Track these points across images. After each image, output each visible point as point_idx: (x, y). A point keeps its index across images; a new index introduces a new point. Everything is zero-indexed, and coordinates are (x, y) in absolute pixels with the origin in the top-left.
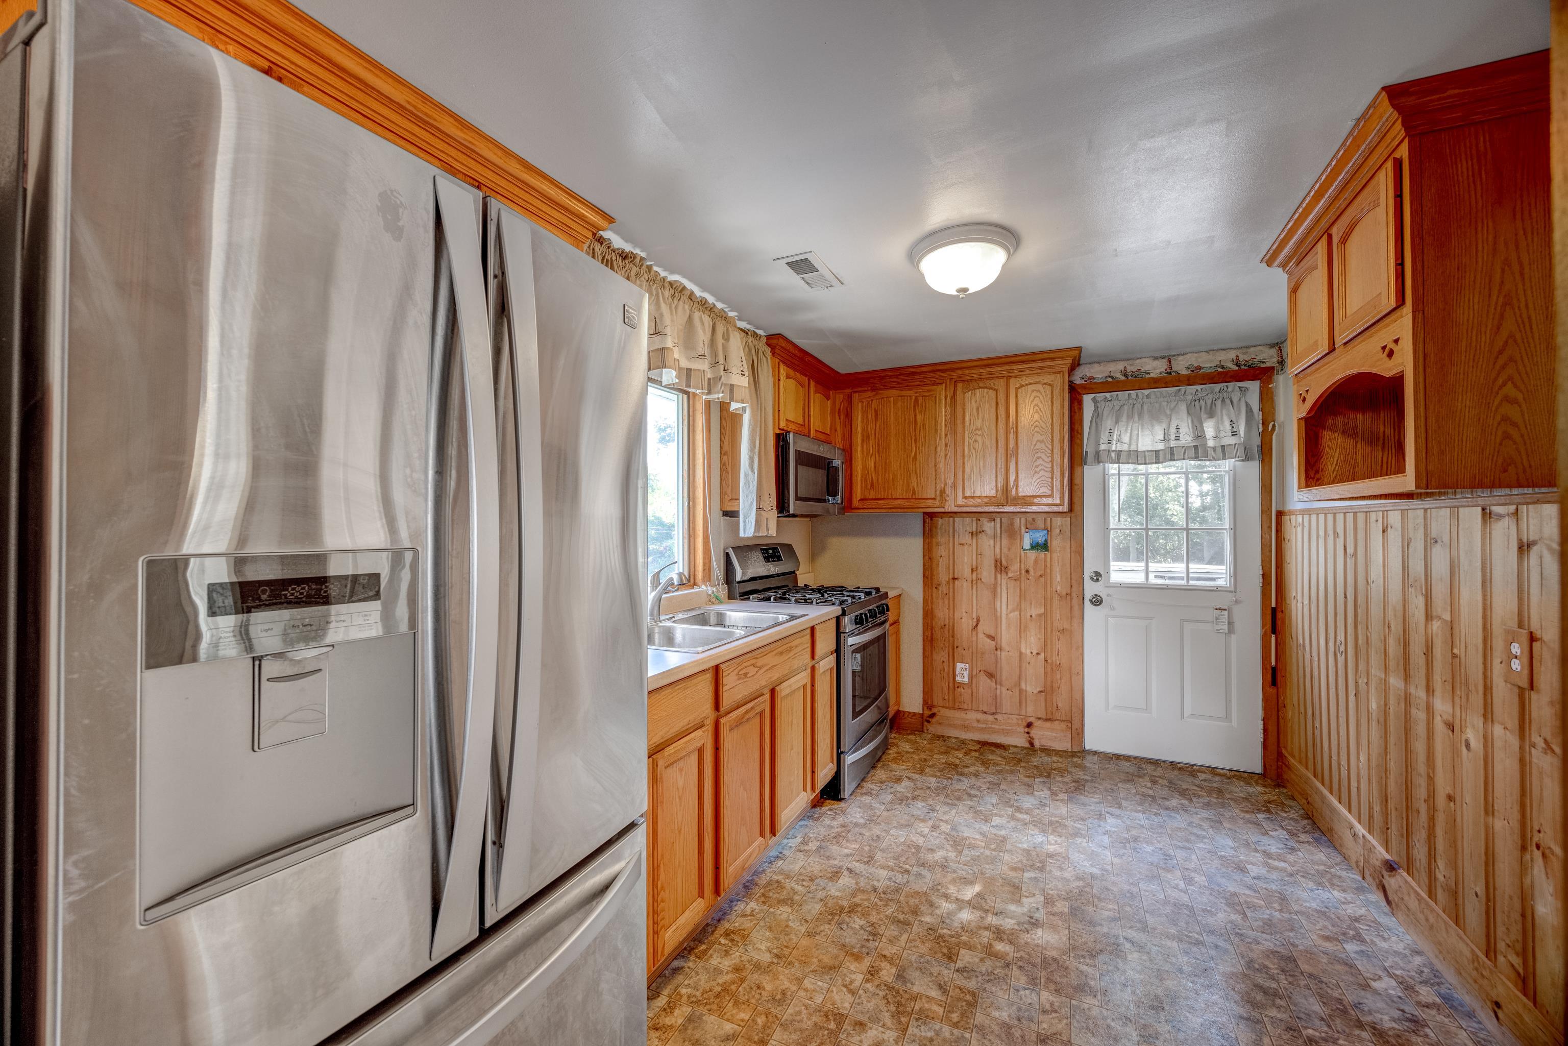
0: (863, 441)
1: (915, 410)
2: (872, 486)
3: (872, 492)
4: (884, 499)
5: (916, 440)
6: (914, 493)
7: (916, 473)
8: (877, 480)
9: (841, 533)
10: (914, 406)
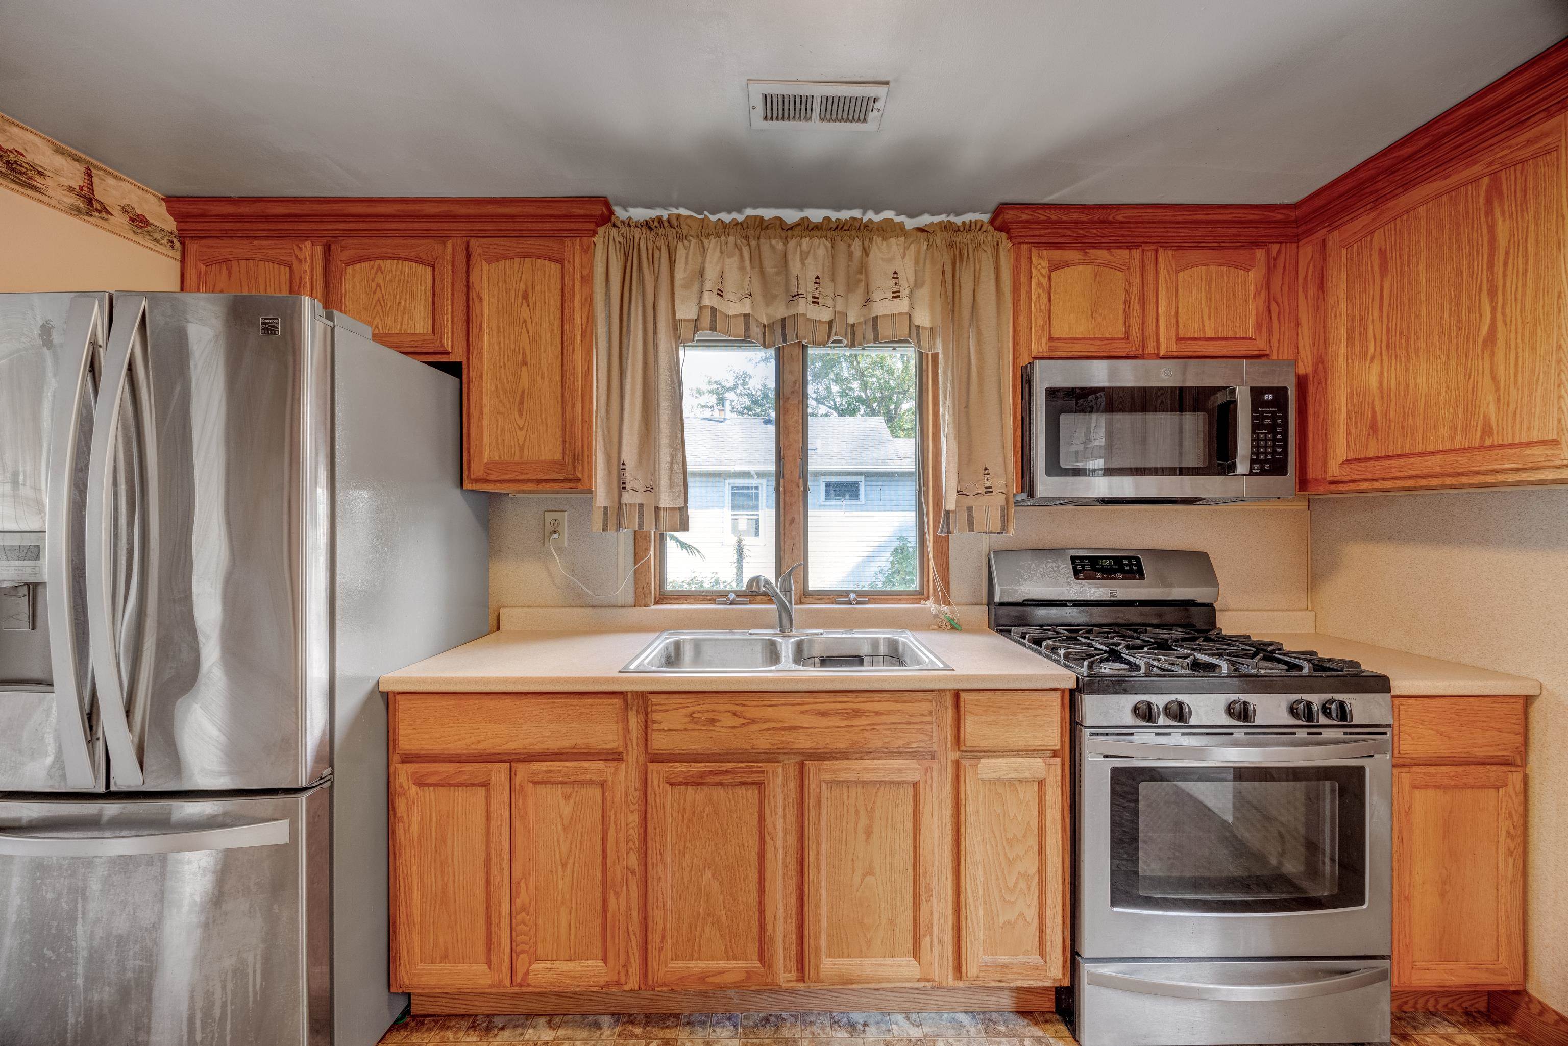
0: (1351, 331)
1: (1489, 212)
2: (1373, 428)
3: (1373, 443)
4: (1398, 456)
5: (1492, 293)
6: (1487, 431)
7: (1494, 378)
8: (1387, 413)
9: (1373, 536)
10: (1489, 201)
